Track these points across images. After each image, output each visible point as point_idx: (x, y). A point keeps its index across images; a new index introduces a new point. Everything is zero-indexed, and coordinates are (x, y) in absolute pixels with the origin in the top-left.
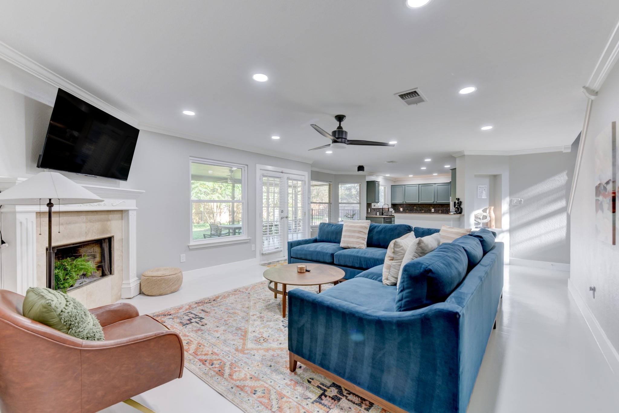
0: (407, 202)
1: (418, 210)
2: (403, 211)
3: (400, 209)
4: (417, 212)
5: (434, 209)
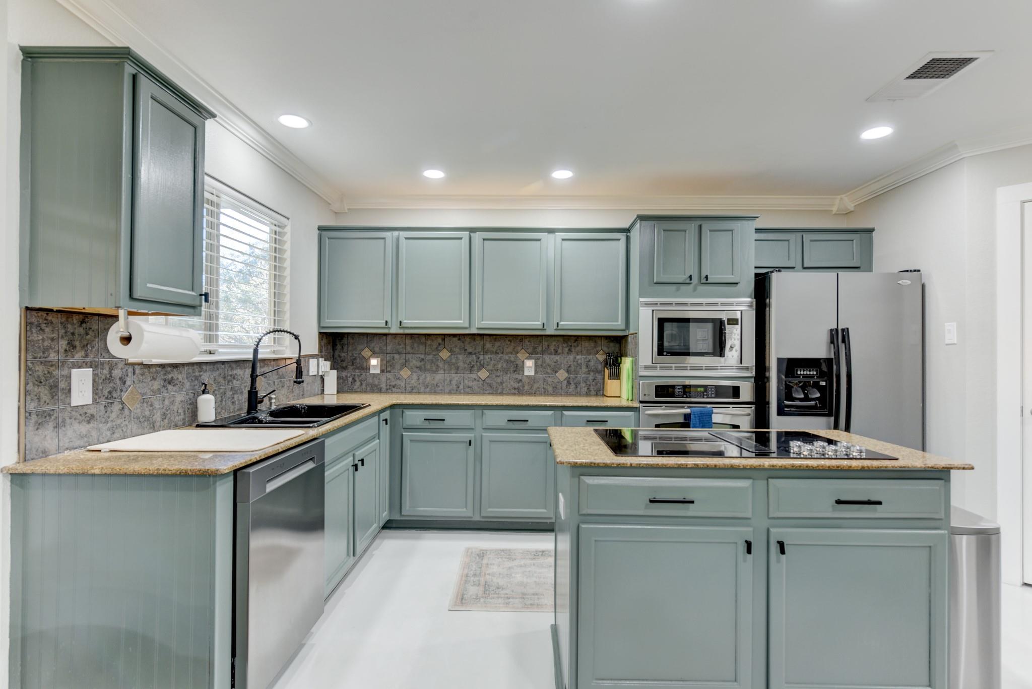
0: (407, 322)
1: (461, 364)
2: (382, 371)
3: (367, 360)
4: (456, 378)
5: (536, 360)
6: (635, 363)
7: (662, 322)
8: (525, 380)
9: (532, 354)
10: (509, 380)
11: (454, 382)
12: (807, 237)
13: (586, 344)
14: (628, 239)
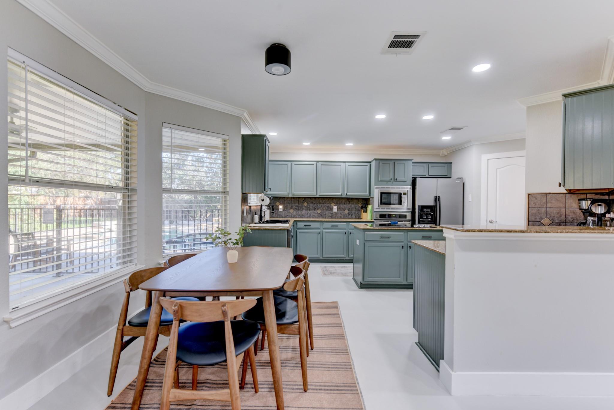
0: (295, 193)
1: (311, 208)
2: (283, 210)
3: (278, 206)
4: (309, 212)
5: (338, 206)
6: (373, 208)
7: (382, 194)
8: (333, 213)
9: (336, 204)
10: (328, 213)
11: (309, 214)
12: (430, 165)
13: (355, 201)
14: (370, 165)
